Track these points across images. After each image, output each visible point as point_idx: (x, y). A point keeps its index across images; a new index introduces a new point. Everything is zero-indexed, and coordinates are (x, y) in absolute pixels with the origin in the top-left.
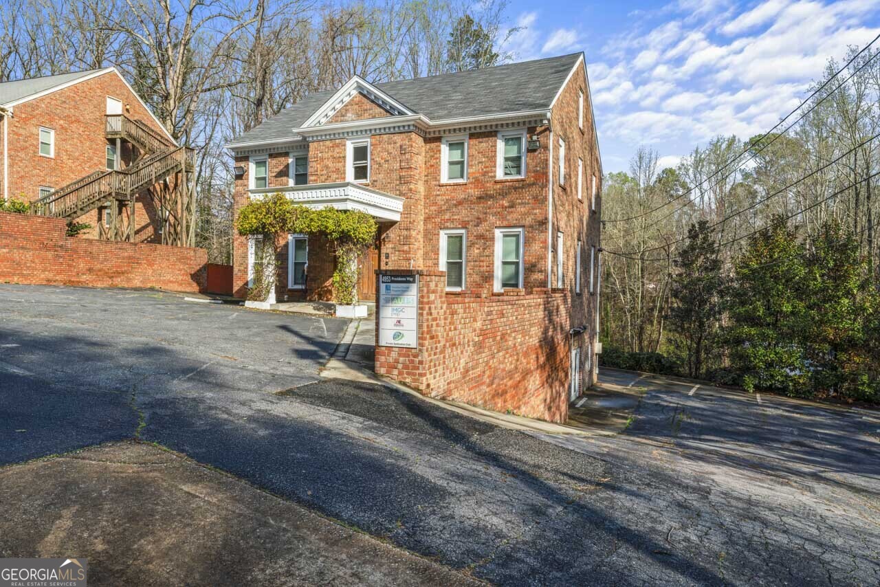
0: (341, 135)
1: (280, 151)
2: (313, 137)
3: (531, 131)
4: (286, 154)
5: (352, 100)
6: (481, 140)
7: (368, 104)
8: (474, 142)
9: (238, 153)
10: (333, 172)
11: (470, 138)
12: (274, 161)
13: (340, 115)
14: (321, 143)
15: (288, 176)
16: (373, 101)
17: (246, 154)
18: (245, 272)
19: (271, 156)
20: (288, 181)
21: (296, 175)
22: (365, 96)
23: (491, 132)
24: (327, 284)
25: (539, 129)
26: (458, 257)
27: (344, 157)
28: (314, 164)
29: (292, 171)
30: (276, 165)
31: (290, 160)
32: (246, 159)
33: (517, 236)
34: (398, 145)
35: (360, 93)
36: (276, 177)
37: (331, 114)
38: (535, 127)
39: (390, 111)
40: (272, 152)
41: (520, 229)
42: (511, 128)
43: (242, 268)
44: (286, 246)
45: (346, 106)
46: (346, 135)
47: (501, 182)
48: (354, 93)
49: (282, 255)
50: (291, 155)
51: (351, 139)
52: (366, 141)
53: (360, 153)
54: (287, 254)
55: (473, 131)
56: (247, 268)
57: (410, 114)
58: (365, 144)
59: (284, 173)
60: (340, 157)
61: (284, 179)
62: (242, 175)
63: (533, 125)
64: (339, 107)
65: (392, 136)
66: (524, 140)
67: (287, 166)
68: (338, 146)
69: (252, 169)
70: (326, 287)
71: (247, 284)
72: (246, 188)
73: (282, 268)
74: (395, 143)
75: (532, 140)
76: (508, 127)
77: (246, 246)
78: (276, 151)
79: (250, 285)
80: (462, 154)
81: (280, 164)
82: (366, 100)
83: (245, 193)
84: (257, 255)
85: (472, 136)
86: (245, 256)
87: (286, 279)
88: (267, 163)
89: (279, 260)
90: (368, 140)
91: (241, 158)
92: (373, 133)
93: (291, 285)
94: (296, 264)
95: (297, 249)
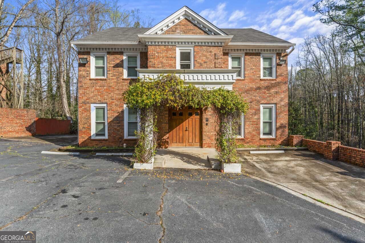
0: (173, 44)
1: (117, 50)
2: (152, 42)
3: (279, 55)
4: (121, 53)
5: (180, 22)
6: (251, 57)
7: (192, 27)
8: (248, 57)
9: (81, 48)
10: (167, 66)
11: (245, 55)
12: (112, 57)
13: (172, 30)
14: (157, 47)
15: (122, 67)
16: (195, 25)
17: (89, 50)
18: (89, 128)
19: (109, 53)
20: (123, 71)
21: (128, 67)
22: (189, 21)
23: (258, 53)
24: (165, 137)
25: (283, 55)
27: (175, 57)
28: (152, 60)
29: (126, 64)
30: (114, 59)
31: (124, 58)
32: (88, 53)
33: (270, 109)
34: (213, 53)
35: (186, 19)
36: (114, 67)
37: (165, 29)
38: (281, 53)
39: (208, 33)
40: (110, 50)
41: (273, 105)
42: (269, 52)
43: (86, 126)
44: (123, 112)
45: (176, 25)
46: (177, 44)
47: (264, 80)
48: (182, 18)
49: (119, 117)
50: (125, 54)
51: (178, 47)
52: (190, 49)
53: (185, 56)
54: (123, 117)
55: (248, 51)
56: (90, 126)
57: (223, 35)
58: (189, 51)
59: (120, 65)
60: (172, 57)
61: (120, 69)
62: (85, 64)
63: (280, 52)
64: (171, 25)
65: (209, 47)
66: (274, 60)
67: (122, 61)
68: (170, 50)
69: (92, 60)
70: (164, 139)
71: (90, 137)
72: (88, 72)
73: (119, 126)
74: (211, 52)
75: (280, 59)
76: (267, 51)
77: (89, 111)
78: (114, 50)
79: (92, 138)
80: (240, 63)
81: (116, 59)
82: (190, 24)
83: (88, 76)
84: (97, 117)
85: (247, 54)
86: (89, 118)
87: (123, 132)
88: (105, 58)
89: (117, 120)
90: (192, 49)
91: (84, 52)
92: (198, 44)
93: (126, 136)
94: (129, 123)
95: (130, 113)
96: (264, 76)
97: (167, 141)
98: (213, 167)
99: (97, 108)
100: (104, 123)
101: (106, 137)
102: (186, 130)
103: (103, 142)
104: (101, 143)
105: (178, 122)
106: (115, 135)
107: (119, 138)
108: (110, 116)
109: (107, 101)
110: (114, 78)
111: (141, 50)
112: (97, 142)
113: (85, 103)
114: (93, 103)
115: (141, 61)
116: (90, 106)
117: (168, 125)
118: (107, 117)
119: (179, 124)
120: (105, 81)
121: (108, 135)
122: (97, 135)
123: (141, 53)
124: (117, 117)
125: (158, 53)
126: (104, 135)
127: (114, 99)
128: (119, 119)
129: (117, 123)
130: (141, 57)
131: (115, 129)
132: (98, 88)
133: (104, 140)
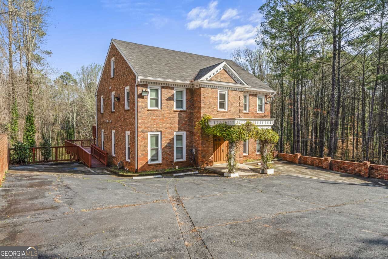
0: (217, 87)
3: (266, 97)
4: (172, 88)
5: (220, 72)
6: (252, 97)
7: (227, 76)
8: (251, 97)
10: (212, 104)
11: (249, 96)
12: (164, 91)
13: (215, 77)
14: (207, 89)
15: (173, 100)
16: (229, 75)
19: (163, 87)
20: (173, 103)
21: (177, 100)
22: (226, 71)
23: (256, 95)
24: (211, 158)
25: (268, 97)
27: (217, 98)
28: (205, 99)
29: (175, 98)
31: (175, 92)
32: (146, 86)
34: (239, 96)
35: (224, 69)
36: (167, 100)
38: (267, 95)
39: (236, 82)
43: (145, 153)
44: (173, 139)
45: (218, 74)
47: (259, 114)
48: (222, 69)
49: (171, 144)
50: (175, 89)
51: (219, 90)
53: (222, 97)
54: (173, 143)
55: (251, 93)
56: (147, 153)
57: (245, 85)
58: (224, 93)
59: (171, 98)
60: (215, 97)
61: (172, 102)
64: (215, 73)
65: (236, 92)
66: (263, 99)
67: (173, 95)
68: (214, 92)
70: (210, 159)
71: (147, 162)
72: (146, 104)
73: (171, 151)
74: (237, 95)
75: (267, 100)
76: (261, 94)
77: (147, 139)
78: (168, 86)
79: (149, 163)
81: (167, 93)
82: (226, 73)
83: (146, 107)
84: (152, 144)
85: (250, 95)
86: (146, 146)
87: (173, 156)
88: (159, 91)
89: (169, 146)
90: (227, 92)
91: (142, 85)
92: (229, 89)
93: (175, 160)
94: (177, 148)
95: (177, 140)
98: (260, 172)
99: (152, 136)
100: (158, 150)
101: (160, 161)
102: (222, 152)
103: (158, 166)
104: (157, 166)
105: (218, 146)
106: (167, 159)
107: (171, 161)
108: (164, 143)
109: (162, 129)
110: (167, 109)
111: (186, 86)
112: (154, 166)
113: (143, 132)
114: (150, 132)
115: (186, 96)
116: (147, 134)
117: (213, 149)
118: (161, 144)
119: (218, 148)
120: (160, 112)
121: (162, 160)
122: (152, 160)
123: (187, 89)
124: (169, 143)
125: (207, 94)
126: (157, 160)
127: (166, 128)
129: (169, 149)
130: (187, 93)
131: (168, 154)
132: (154, 118)
133: (160, 164)
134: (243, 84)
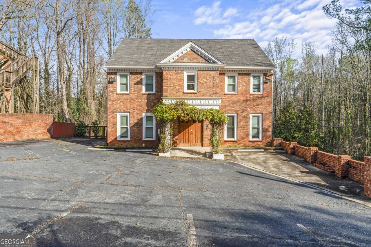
0: (182, 69)
1: (138, 71)
2: (166, 68)
3: (265, 75)
4: (141, 73)
5: (187, 53)
6: (243, 76)
7: (196, 56)
8: (240, 77)
9: (110, 70)
10: (177, 85)
11: (238, 75)
12: (133, 76)
13: (181, 59)
14: (170, 71)
15: (142, 84)
16: (198, 55)
17: (116, 71)
18: (116, 132)
19: (131, 73)
20: (142, 87)
21: (146, 84)
22: (194, 52)
23: (248, 73)
24: (175, 139)
25: (268, 74)
26: (232, 125)
27: (183, 79)
28: (166, 81)
29: (144, 82)
30: (135, 78)
31: (143, 77)
32: (115, 73)
33: (258, 118)
34: (212, 76)
35: (192, 50)
36: (135, 84)
37: (176, 58)
38: (267, 73)
39: (208, 61)
40: (133, 71)
41: (260, 115)
42: (257, 72)
43: (114, 130)
44: (142, 119)
45: (184, 55)
46: (185, 69)
47: (253, 95)
48: (189, 49)
49: (139, 123)
50: (143, 74)
51: (186, 71)
52: (195, 73)
53: (191, 78)
54: (142, 123)
55: (240, 72)
56: (116, 130)
57: (219, 63)
58: (193, 74)
59: (140, 83)
60: (181, 79)
61: (140, 86)
62: (113, 82)
63: (266, 72)
64: (180, 55)
65: (209, 72)
66: (262, 78)
67: (142, 79)
68: (180, 74)
69: (118, 78)
71: (116, 138)
72: (115, 88)
73: (139, 130)
74: (210, 75)
75: (266, 78)
76: (256, 72)
77: (116, 118)
78: (135, 71)
79: (118, 139)
80: (234, 81)
81: (137, 78)
82: (195, 54)
83: (115, 91)
84: (122, 123)
85: (239, 74)
86: (115, 124)
87: (142, 135)
88: (128, 77)
89: (138, 126)
90: (196, 72)
91: (112, 73)
92: (199, 69)
93: (144, 138)
94: (146, 128)
95: (147, 120)
96: (253, 91)
97: (177, 142)
99: (122, 116)
100: (127, 128)
101: (129, 138)
102: (191, 134)
103: (127, 142)
104: (125, 143)
105: (185, 127)
106: (136, 137)
107: (139, 139)
108: (132, 122)
109: (130, 110)
110: (135, 92)
111: (156, 71)
112: (122, 142)
113: (113, 112)
114: (119, 112)
115: (156, 79)
116: (116, 115)
117: (177, 130)
118: (130, 123)
119: (186, 129)
120: (128, 95)
121: (131, 137)
122: (121, 137)
123: (156, 73)
124: (137, 123)
125: (170, 76)
126: (127, 137)
127: (135, 109)
128: (139, 124)
129: (138, 128)
130: (156, 77)
131: (136, 132)
132: (123, 100)
133: (128, 141)
134: (217, 63)
